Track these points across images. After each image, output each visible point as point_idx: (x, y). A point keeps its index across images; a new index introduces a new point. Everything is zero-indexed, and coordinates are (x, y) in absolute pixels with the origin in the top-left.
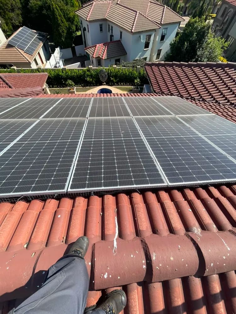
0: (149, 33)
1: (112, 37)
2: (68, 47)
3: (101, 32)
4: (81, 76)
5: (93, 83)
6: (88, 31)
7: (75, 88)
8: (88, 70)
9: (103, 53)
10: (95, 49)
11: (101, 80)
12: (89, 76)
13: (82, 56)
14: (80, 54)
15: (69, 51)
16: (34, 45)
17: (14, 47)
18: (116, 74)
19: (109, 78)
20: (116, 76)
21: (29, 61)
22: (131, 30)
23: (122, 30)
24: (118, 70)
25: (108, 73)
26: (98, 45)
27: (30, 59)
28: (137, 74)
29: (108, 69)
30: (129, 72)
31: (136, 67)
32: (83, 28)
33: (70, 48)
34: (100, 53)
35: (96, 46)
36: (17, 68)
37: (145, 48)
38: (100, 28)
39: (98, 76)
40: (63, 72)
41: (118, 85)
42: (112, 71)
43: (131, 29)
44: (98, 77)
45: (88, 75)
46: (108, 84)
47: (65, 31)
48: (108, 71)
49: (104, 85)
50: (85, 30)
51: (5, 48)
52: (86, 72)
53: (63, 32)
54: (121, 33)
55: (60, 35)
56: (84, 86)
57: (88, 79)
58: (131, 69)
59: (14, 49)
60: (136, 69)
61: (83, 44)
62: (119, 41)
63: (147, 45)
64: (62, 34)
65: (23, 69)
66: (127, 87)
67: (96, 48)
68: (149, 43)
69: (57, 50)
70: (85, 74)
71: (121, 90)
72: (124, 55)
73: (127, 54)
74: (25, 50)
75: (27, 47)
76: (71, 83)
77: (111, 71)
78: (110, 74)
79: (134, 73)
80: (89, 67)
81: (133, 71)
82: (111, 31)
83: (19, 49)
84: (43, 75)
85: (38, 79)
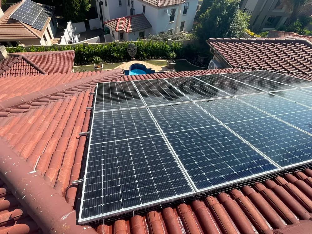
0: (173, 8)
1: (133, 11)
2: (81, 21)
3: (120, 6)
4: (106, 51)
5: (121, 59)
6: (106, 5)
7: (102, 64)
8: (114, 45)
9: (126, 27)
10: (117, 23)
11: (130, 55)
12: (116, 51)
13: (97, 29)
14: (95, 27)
15: (82, 24)
16: (42, 19)
17: (19, 21)
18: (146, 48)
19: (138, 53)
20: (146, 50)
21: (38, 37)
22: (157, 5)
23: (144, 4)
24: (148, 43)
25: (138, 48)
26: (119, 19)
27: (39, 34)
28: (168, 47)
29: (137, 43)
30: (160, 45)
31: (167, 40)
32: (99, 2)
33: (84, 22)
34: (123, 27)
35: (118, 19)
36: (25, 45)
37: (171, 21)
38: (119, 2)
39: (126, 50)
40: (84, 48)
41: (150, 59)
42: (142, 44)
43: (157, 3)
44: (126, 52)
45: (114, 51)
46: (137, 59)
47: (79, 5)
48: (138, 45)
49: (133, 60)
50: (102, 4)
51: (6, 24)
52: (112, 47)
53: (76, 5)
54: (144, 7)
55: (73, 9)
56: (110, 62)
57: (115, 54)
58: (162, 42)
59: (19, 24)
60: (167, 42)
61: (98, 18)
62: (142, 14)
63: (172, 19)
64: (75, 8)
65: (34, 46)
66: (160, 61)
67: (117, 21)
68: (174, 16)
69: (69, 24)
70: (111, 49)
71: (154, 64)
72: (149, 28)
73: (152, 27)
74: (32, 25)
75: (34, 22)
76: (99, 59)
77: (140, 45)
78: (140, 48)
79: (165, 46)
80: (116, 41)
81: (164, 44)
82: (131, 5)
83: (25, 24)
84: (69, 53)
85: (66, 58)
